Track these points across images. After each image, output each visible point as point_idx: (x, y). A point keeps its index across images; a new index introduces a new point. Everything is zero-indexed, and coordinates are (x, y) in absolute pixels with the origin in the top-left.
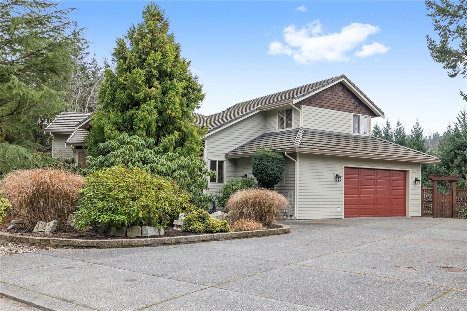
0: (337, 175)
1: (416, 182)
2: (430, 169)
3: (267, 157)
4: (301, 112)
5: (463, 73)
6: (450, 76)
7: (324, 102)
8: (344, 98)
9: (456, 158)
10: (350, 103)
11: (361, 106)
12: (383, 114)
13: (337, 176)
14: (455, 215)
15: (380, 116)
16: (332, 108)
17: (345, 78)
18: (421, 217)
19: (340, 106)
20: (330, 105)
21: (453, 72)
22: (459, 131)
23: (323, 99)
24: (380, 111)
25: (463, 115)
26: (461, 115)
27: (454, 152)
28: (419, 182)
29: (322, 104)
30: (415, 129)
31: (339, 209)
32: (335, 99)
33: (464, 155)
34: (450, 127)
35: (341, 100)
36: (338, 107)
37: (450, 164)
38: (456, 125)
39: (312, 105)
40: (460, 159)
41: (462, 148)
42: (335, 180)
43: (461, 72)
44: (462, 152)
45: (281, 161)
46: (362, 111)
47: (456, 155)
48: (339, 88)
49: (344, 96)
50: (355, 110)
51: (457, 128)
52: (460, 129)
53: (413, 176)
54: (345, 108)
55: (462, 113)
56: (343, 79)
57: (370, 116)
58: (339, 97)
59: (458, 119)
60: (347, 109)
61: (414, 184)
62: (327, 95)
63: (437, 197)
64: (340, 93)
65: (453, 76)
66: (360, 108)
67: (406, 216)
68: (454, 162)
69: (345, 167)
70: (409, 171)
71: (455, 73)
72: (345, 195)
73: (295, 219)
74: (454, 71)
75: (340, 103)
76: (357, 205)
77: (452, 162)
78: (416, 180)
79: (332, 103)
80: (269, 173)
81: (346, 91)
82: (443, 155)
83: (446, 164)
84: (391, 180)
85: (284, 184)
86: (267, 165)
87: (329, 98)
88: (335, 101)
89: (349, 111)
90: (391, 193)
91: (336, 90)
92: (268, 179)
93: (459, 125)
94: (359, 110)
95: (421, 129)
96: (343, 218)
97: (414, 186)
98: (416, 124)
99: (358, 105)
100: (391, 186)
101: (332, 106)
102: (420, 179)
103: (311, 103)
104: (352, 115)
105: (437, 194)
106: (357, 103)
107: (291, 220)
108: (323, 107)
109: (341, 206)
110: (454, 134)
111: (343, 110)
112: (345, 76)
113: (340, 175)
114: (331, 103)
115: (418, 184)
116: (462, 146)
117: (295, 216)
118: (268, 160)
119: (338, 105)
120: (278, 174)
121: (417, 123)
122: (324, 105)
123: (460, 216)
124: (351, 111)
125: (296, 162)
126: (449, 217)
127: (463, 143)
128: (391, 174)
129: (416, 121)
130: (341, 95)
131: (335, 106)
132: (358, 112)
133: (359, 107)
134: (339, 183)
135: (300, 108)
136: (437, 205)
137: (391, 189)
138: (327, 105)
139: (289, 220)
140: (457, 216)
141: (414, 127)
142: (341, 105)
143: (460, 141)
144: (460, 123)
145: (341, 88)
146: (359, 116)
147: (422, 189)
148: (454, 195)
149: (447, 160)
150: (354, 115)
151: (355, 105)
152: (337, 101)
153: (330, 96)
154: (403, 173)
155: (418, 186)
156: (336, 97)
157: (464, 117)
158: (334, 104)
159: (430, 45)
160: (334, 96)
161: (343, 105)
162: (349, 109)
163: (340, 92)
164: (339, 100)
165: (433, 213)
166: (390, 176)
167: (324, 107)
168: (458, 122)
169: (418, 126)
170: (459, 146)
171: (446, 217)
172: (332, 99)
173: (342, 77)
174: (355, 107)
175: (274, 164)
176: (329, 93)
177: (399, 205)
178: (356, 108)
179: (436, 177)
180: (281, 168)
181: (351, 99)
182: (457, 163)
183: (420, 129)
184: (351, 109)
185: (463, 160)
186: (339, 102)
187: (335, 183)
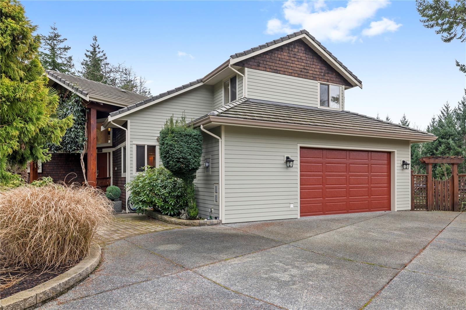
0: (288, 158)
1: (404, 166)
2: (416, 157)
3: (172, 133)
4: (244, 78)
5: (461, 37)
6: (445, 41)
7: (278, 65)
8: (306, 62)
9: (441, 146)
10: (317, 68)
11: (330, 72)
12: (360, 82)
13: (289, 160)
14: (456, 207)
15: (356, 85)
16: (290, 74)
17: (307, 34)
18: (411, 210)
19: (301, 71)
20: (288, 70)
21: (449, 36)
22: (443, 122)
23: (278, 62)
24: (356, 78)
25: (447, 108)
26: (445, 108)
27: (439, 141)
28: (408, 165)
29: (275, 68)
30: (402, 122)
31: (292, 206)
32: (293, 62)
33: (448, 143)
34: (434, 119)
35: (303, 64)
36: (299, 73)
37: (434, 151)
38: (440, 117)
39: (260, 68)
40: (444, 147)
41: (446, 137)
42: (285, 166)
43: (458, 36)
44: (446, 140)
45: (195, 138)
46: (332, 79)
47: (440, 143)
48: (300, 48)
49: (308, 59)
50: (323, 77)
51: (441, 120)
52: (443, 121)
53: (400, 159)
54: (308, 74)
55: (445, 107)
56: (304, 35)
57: (344, 86)
58: (299, 60)
59: (442, 112)
60: (311, 75)
61: (401, 168)
62: (283, 57)
63: (432, 185)
64: (301, 55)
65: (449, 40)
66: (331, 75)
67: (390, 210)
68: (438, 150)
69: (301, 148)
70: (394, 152)
71: (451, 36)
72: (300, 185)
73: (220, 223)
74: (450, 34)
75: (302, 67)
76: (322, 199)
77: (437, 150)
78: (404, 163)
79: (290, 68)
80: (176, 157)
81: (310, 53)
82: (428, 144)
83: (431, 151)
84: (370, 164)
85: (210, 173)
86: (171, 145)
87: (285, 60)
88: (295, 65)
89: (314, 79)
90: (370, 180)
91: (296, 50)
92: (176, 165)
93: (443, 117)
94: (328, 78)
95: (408, 122)
96: (299, 217)
97: (401, 171)
98: (403, 119)
99: (327, 71)
100: (370, 171)
101: (290, 71)
102: (409, 162)
103: (259, 66)
104: (319, 84)
105: (432, 181)
106: (324, 68)
107: (212, 224)
108: (276, 71)
109: (295, 201)
110: (439, 125)
111: (306, 77)
112: (306, 31)
113: (292, 158)
114: (288, 67)
115: (406, 168)
116: (446, 135)
117: (220, 219)
118: (174, 137)
119: (299, 69)
120: (189, 157)
121: (404, 117)
122: (278, 69)
123: (463, 208)
124: (317, 79)
125: (220, 140)
126: (449, 210)
127: (447, 133)
128: (370, 156)
129: (403, 116)
130: (303, 58)
131: (295, 72)
132: (326, 81)
133: (328, 73)
134: (291, 169)
135: (243, 73)
136: (432, 195)
137: (370, 176)
138: (282, 69)
139: (208, 225)
140: (460, 209)
141: (401, 121)
142: (303, 70)
143: (444, 131)
144: (444, 115)
145: (303, 49)
146: (328, 85)
147: (412, 175)
148: (455, 182)
149: (431, 148)
150: (321, 84)
151: (323, 71)
152: (298, 66)
153: (288, 58)
154: (386, 154)
155: (406, 171)
156: (296, 59)
157: (448, 110)
158: (293, 68)
159: (419, 6)
160: (293, 59)
161: (305, 71)
162: (314, 76)
163: (301, 53)
164: (300, 63)
165: (427, 206)
166: (368, 159)
167: (279, 72)
168: (442, 115)
169: (405, 119)
170: (443, 135)
171: (444, 210)
172: (290, 61)
173: (302, 32)
174: (322, 74)
175: (182, 143)
176: (285, 54)
177: (380, 196)
178: (324, 75)
179: (431, 160)
180: (196, 148)
181: (316, 64)
182: (442, 150)
183: (406, 122)
184: (317, 76)
185: (447, 147)
186: (300, 67)
187: (285, 170)
